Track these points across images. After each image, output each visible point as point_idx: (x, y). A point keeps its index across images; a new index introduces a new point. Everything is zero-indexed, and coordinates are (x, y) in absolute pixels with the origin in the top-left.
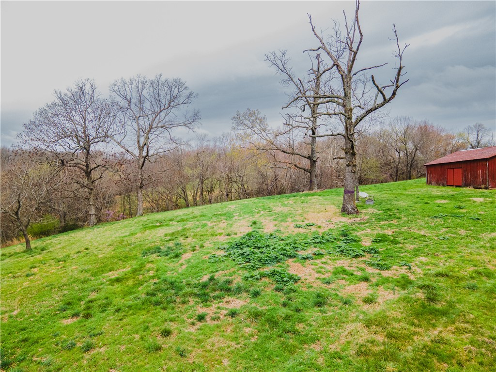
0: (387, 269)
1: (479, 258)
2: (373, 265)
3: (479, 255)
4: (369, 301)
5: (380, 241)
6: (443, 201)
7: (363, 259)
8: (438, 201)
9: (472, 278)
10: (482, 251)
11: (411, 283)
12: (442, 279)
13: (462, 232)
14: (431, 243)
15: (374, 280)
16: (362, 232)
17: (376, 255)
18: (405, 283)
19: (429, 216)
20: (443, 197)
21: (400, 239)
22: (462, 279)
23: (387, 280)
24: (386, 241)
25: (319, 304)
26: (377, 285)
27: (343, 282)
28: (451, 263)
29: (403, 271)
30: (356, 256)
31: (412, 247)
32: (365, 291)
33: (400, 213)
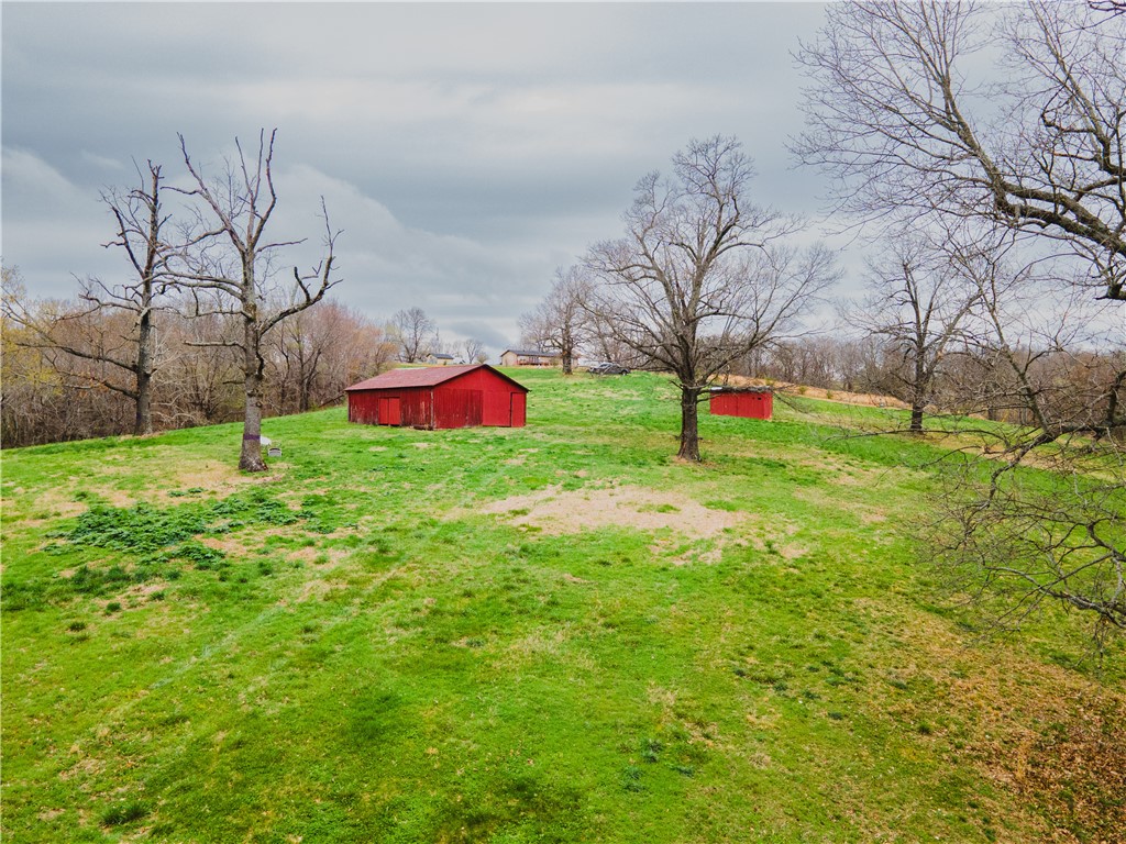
0: (331, 532)
1: (424, 510)
2: (313, 529)
3: (425, 507)
4: (321, 561)
5: (313, 504)
6: (380, 449)
7: (298, 524)
8: (373, 449)
9: (419, 528)
10: (427, 503)
11: (360, 541)
12: (391, 533)
13: (407, 485)
14: (374, 500)
15: (320, 544)
16: (283, 495)
17: (313, 520)
18: (354, 542)
19: (366, 469)
20: (377, 443)
21: (337, 498)
22: (410, 531)
23: (335, 541)
24: (319, 502)
25: (266, 573)
26: (325, 547)
27: (284, 550)
28: (398, 518)
29: (350, 531)
30: (289, 523)
31: (354, 506)
32: (311, 554)
33: (327, 467)
